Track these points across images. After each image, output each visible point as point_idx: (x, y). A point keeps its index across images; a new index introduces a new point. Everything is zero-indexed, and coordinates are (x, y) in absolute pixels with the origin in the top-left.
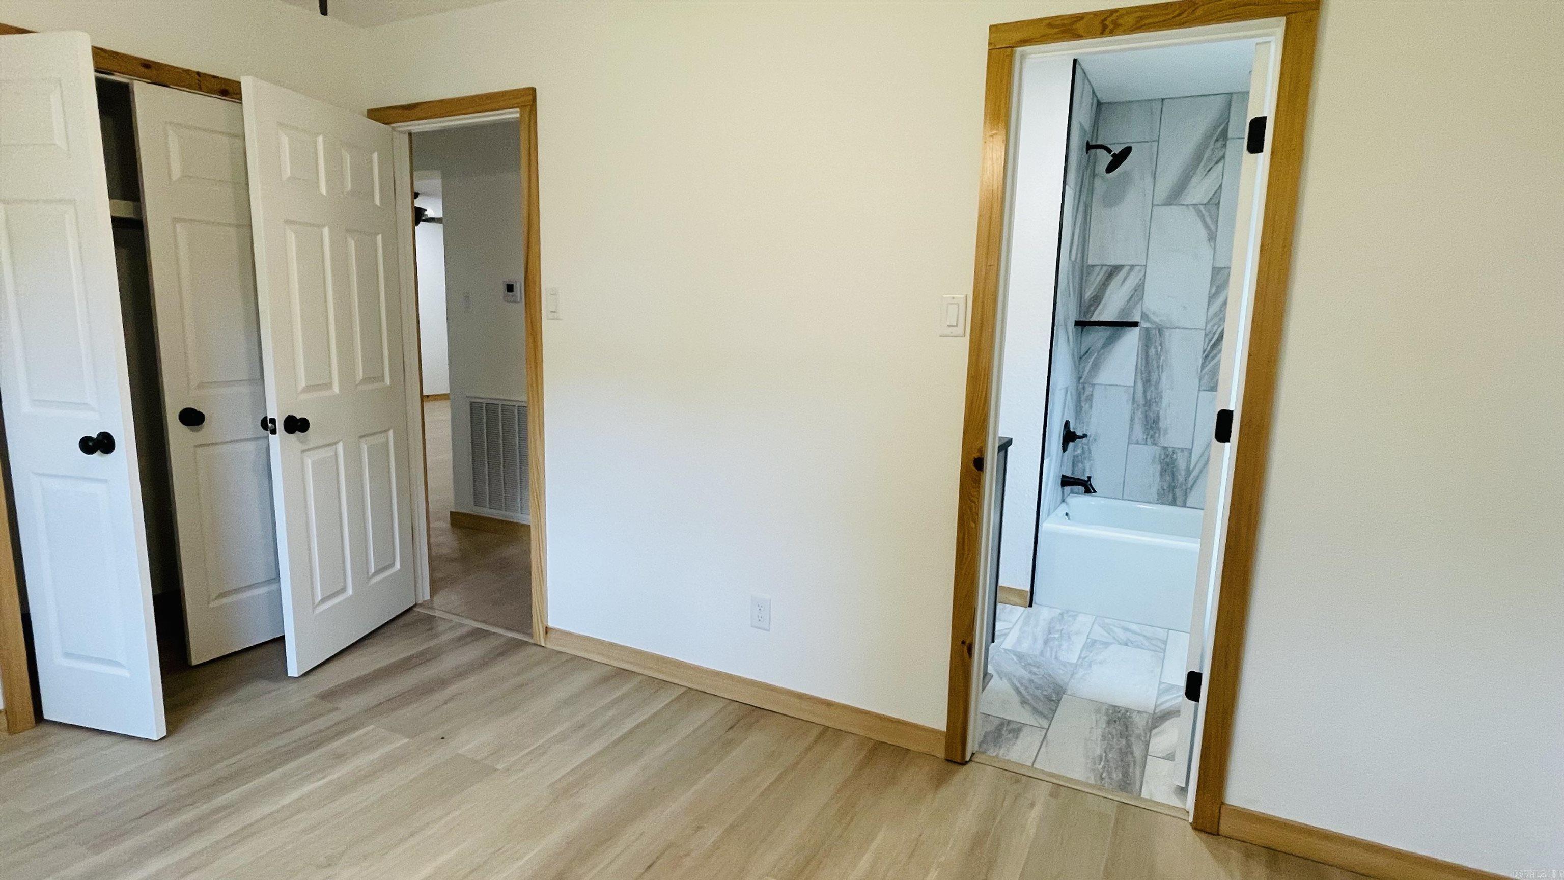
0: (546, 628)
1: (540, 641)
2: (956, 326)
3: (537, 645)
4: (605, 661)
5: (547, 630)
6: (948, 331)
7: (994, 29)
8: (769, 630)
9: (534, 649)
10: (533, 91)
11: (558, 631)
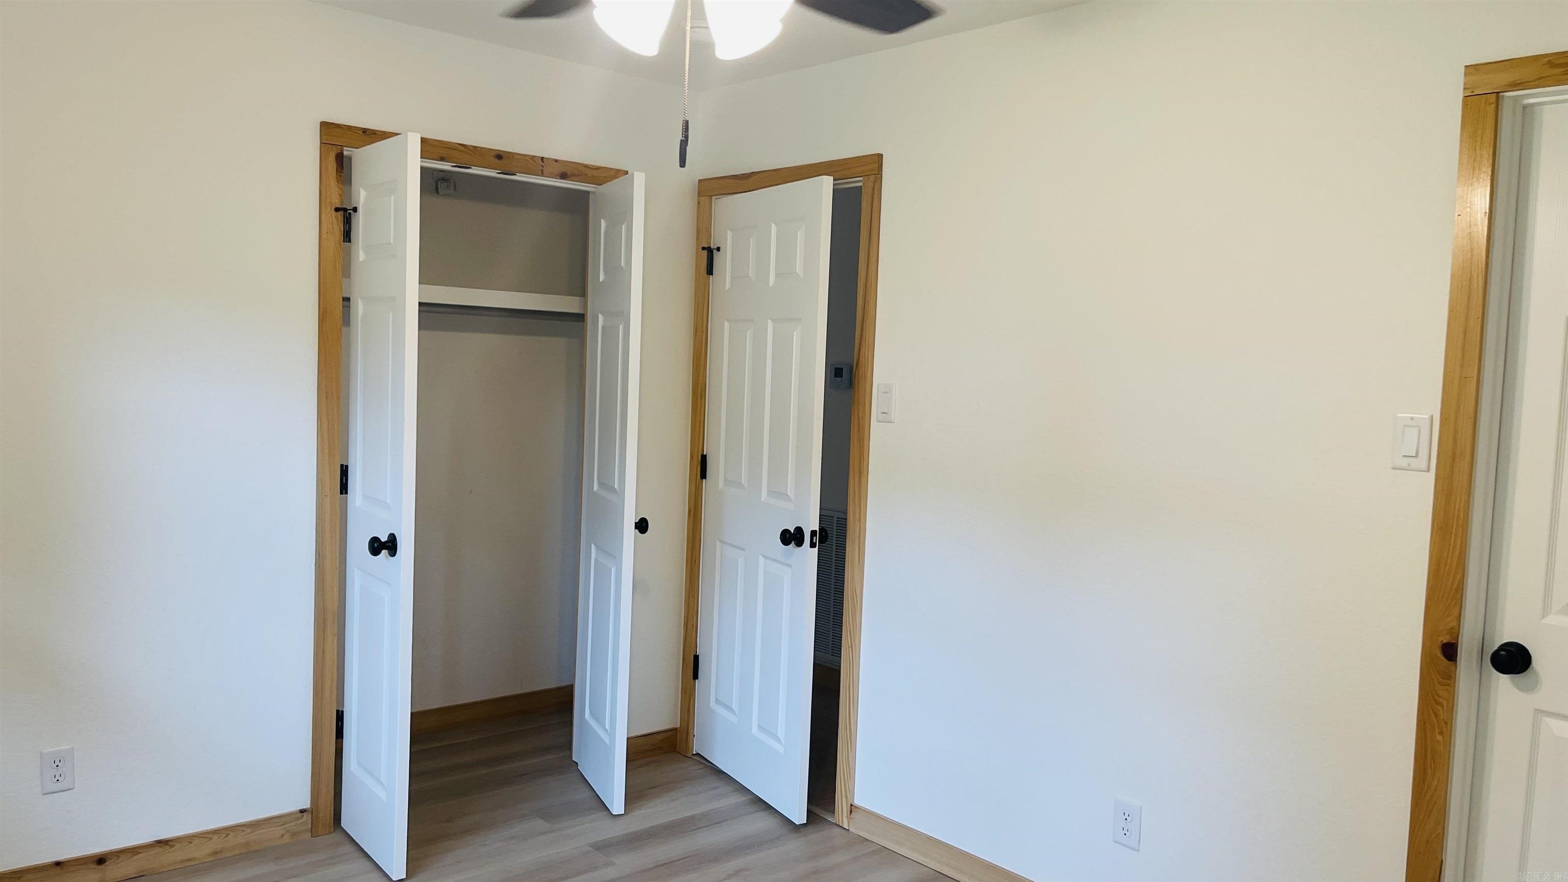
0: (851, 805)
1: (843, 823)
2: (1416, 456)
3: (839, 826)
4: (921, 859)
5: (852, 808)
6: (1404, 462)
7: (1472, 70)
8: (1138, 851)
9: (836, 830)
10: (880, 156)
11: (865, 811)
